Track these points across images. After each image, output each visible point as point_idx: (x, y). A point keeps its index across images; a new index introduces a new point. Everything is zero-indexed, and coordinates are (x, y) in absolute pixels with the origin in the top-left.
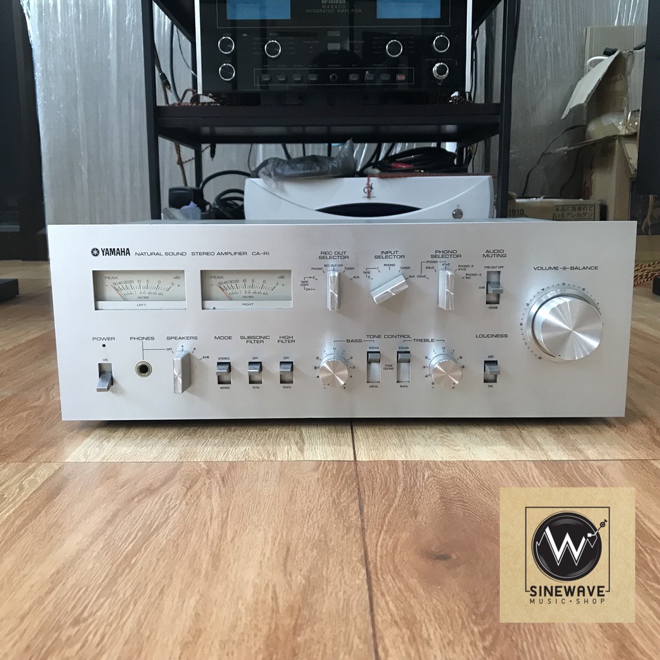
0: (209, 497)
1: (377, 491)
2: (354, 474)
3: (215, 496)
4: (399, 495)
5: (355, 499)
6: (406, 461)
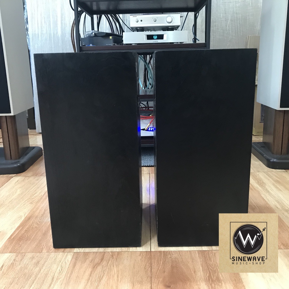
0: (113, 266)
1: (155, 263)
2: (150, 257)
3: (115, 266)
4: (161, 265)
5: (150, 266)
6: (164, 252)
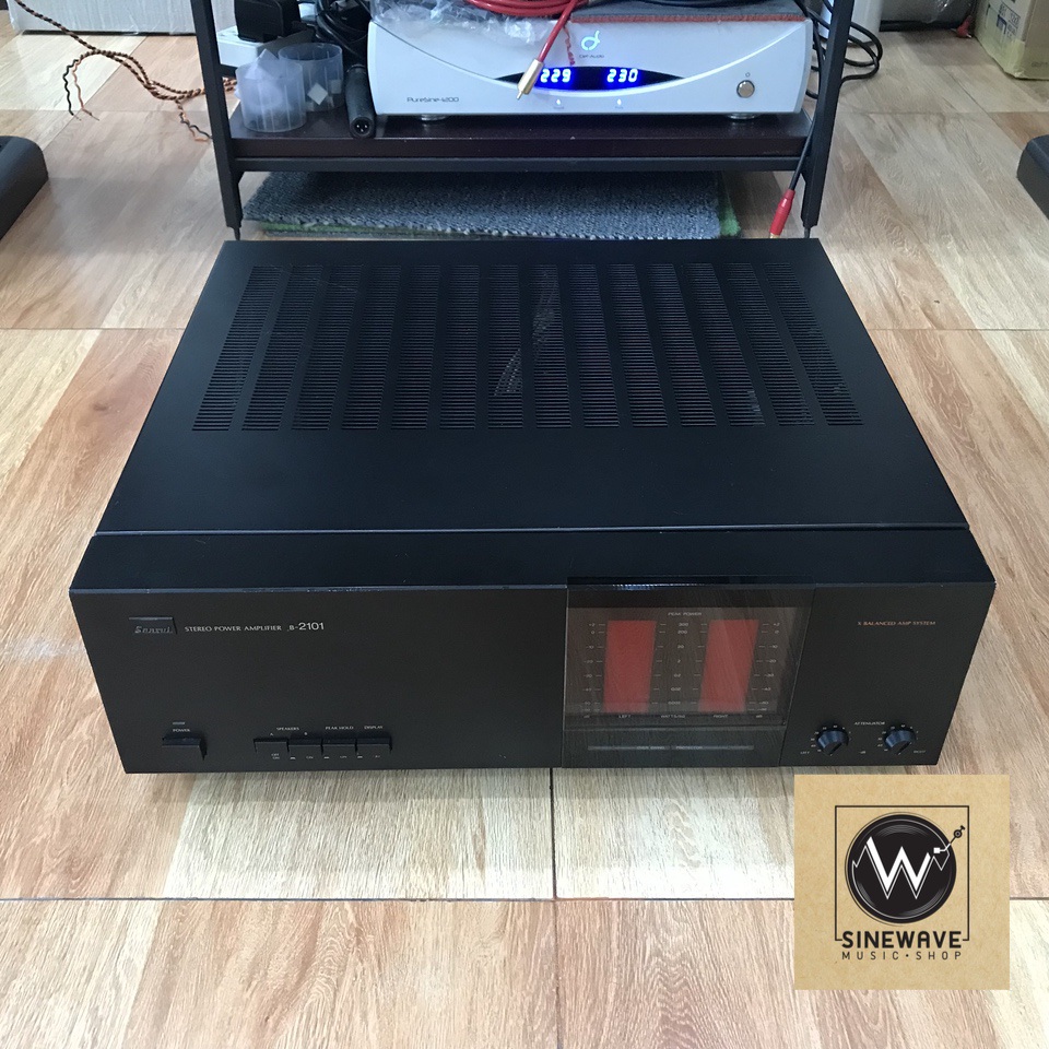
0: (364, 1016)
1: (581, 996)
3: (372, 1017)
4: (609, 1009)
5: (553, 1021)
6: (622, 906)
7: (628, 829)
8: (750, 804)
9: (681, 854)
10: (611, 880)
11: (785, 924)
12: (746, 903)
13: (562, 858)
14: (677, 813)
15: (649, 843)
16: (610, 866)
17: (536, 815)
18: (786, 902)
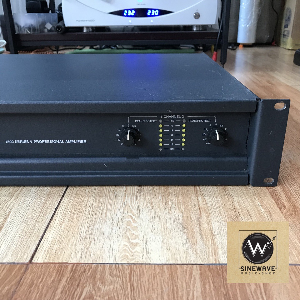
2: (13, 289)
7: (96, 227)
8: (177, 215)
9: (127, 240)
10: (73, 253)
11: (193, 279)
12: (165, 267)
13: (46, 241)
14: (130, 219)
15: (107, 234)
16: (76, 245)
17: (40, 221)
18: (195, 266)
